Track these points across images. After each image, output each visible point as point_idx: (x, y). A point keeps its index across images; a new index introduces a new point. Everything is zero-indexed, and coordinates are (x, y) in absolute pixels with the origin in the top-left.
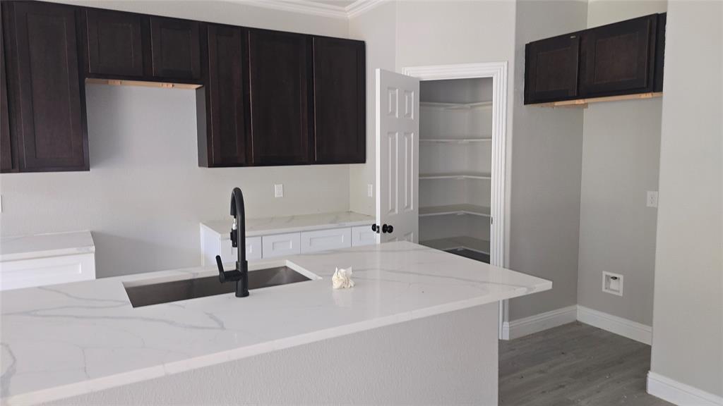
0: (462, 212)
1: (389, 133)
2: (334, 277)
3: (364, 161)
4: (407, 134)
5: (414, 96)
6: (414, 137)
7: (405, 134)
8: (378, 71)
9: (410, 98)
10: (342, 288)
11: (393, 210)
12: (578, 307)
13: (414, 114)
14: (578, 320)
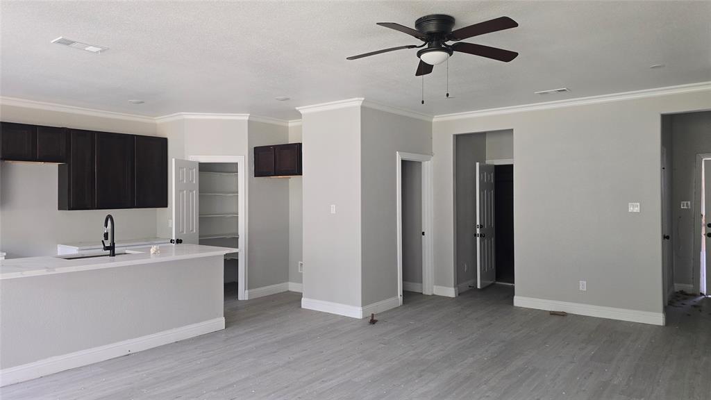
0: (230, 236)
1: (180, 191)
2: (151, 250)
3: (167, 207)
4: (192, 191)
5: (196, 171)
6: (196, 193)
7: (190, 191)
8: (173, 160)
9: (193, 173)
10: (155, 253)
11: (183, 232)
12: (290, 283)
13: (196, 181)
14: (290, 290)
